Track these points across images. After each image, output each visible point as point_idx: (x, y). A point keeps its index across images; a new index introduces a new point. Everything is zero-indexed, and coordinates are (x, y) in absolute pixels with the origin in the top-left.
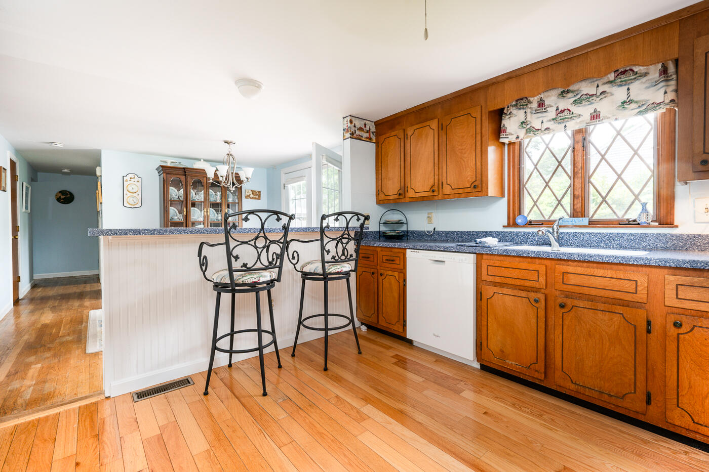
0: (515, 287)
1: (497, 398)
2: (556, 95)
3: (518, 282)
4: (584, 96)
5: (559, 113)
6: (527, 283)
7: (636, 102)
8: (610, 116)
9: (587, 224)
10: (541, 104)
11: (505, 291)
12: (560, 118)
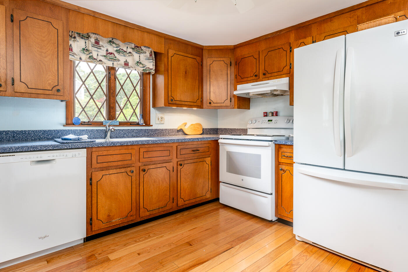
0: (117, 167)
1: (125, 245)
2: (106, 41)
3: (120, 163)
4: (121, 50)
5: (108, 54)
6: (125, 163)
7: (142, 64)
8: (133, 67)
9: (118, 124)
10: (97, 42)
11: (111, 172)
12: (109, 57)
